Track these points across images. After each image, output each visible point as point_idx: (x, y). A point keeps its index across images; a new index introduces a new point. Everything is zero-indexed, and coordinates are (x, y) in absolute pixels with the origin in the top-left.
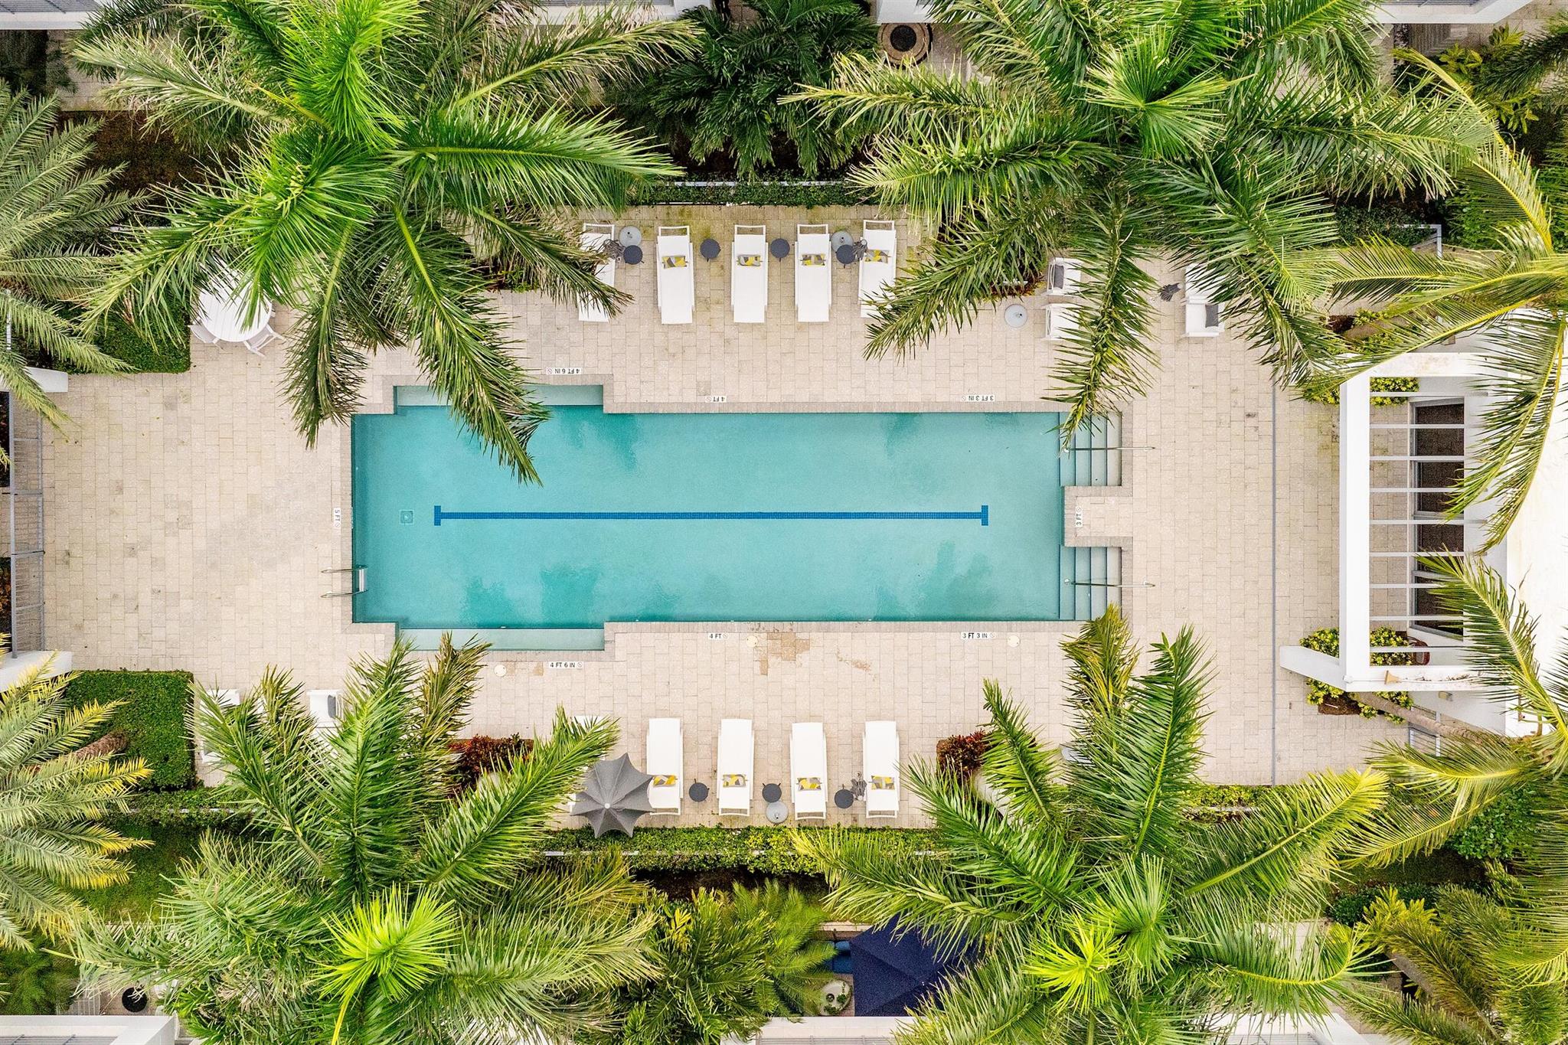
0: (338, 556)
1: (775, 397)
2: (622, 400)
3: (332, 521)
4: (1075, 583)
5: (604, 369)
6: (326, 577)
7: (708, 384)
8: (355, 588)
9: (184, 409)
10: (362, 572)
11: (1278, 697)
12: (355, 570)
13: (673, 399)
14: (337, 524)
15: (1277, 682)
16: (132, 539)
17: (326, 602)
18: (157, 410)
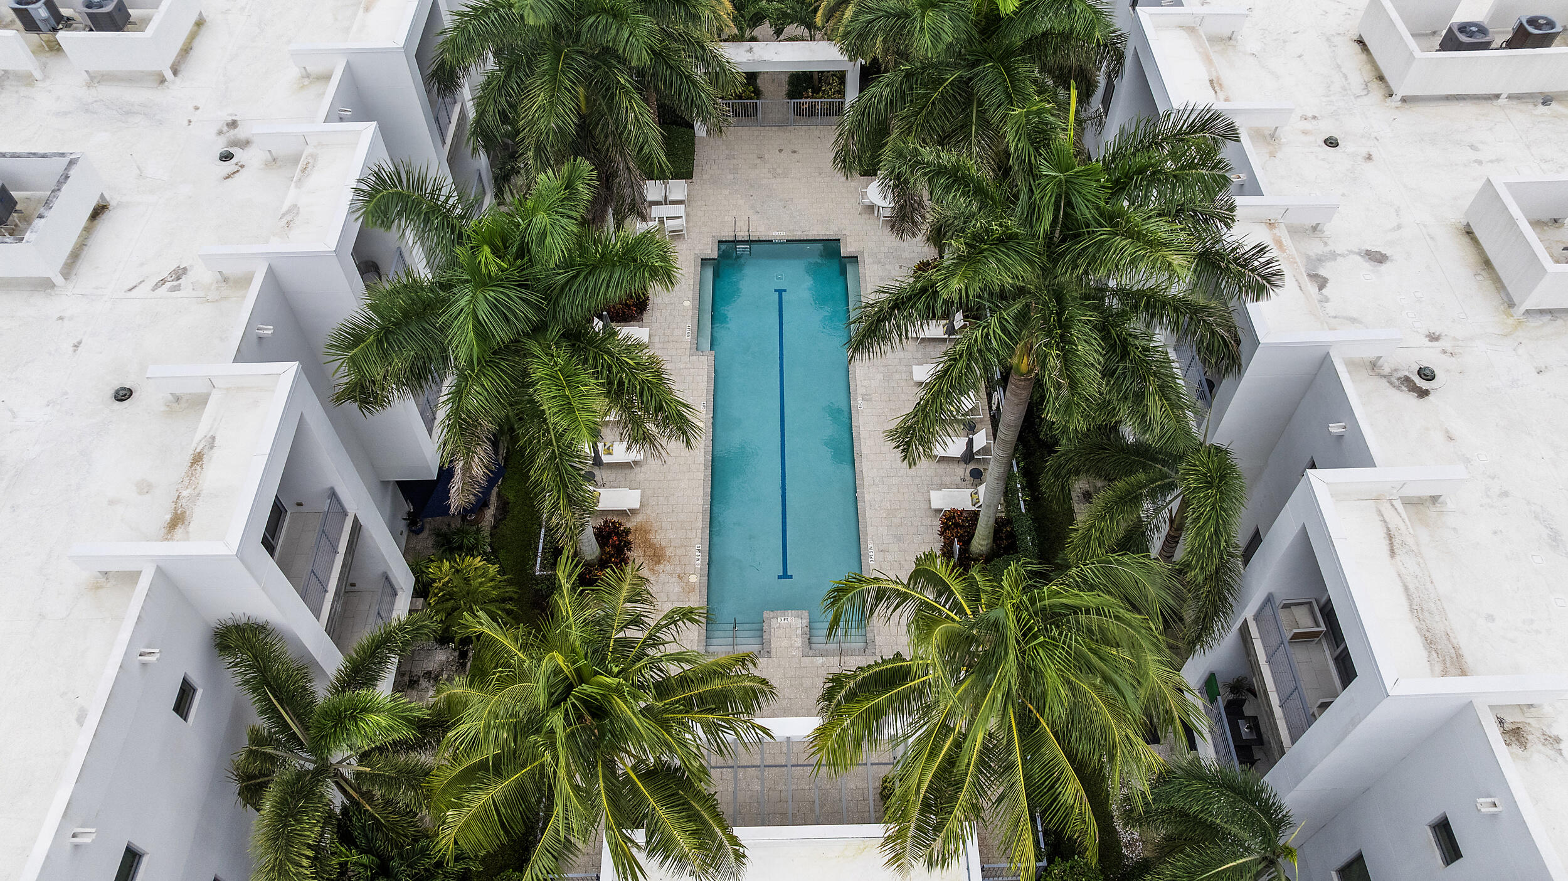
0: (756, 233)
1: (863, 435)
7: (870, 400)
8: (738, 242)
12: (749, 242)
13: (858, 382)
14: (776, 234)
16: (767, 156)
17: (731, 230)
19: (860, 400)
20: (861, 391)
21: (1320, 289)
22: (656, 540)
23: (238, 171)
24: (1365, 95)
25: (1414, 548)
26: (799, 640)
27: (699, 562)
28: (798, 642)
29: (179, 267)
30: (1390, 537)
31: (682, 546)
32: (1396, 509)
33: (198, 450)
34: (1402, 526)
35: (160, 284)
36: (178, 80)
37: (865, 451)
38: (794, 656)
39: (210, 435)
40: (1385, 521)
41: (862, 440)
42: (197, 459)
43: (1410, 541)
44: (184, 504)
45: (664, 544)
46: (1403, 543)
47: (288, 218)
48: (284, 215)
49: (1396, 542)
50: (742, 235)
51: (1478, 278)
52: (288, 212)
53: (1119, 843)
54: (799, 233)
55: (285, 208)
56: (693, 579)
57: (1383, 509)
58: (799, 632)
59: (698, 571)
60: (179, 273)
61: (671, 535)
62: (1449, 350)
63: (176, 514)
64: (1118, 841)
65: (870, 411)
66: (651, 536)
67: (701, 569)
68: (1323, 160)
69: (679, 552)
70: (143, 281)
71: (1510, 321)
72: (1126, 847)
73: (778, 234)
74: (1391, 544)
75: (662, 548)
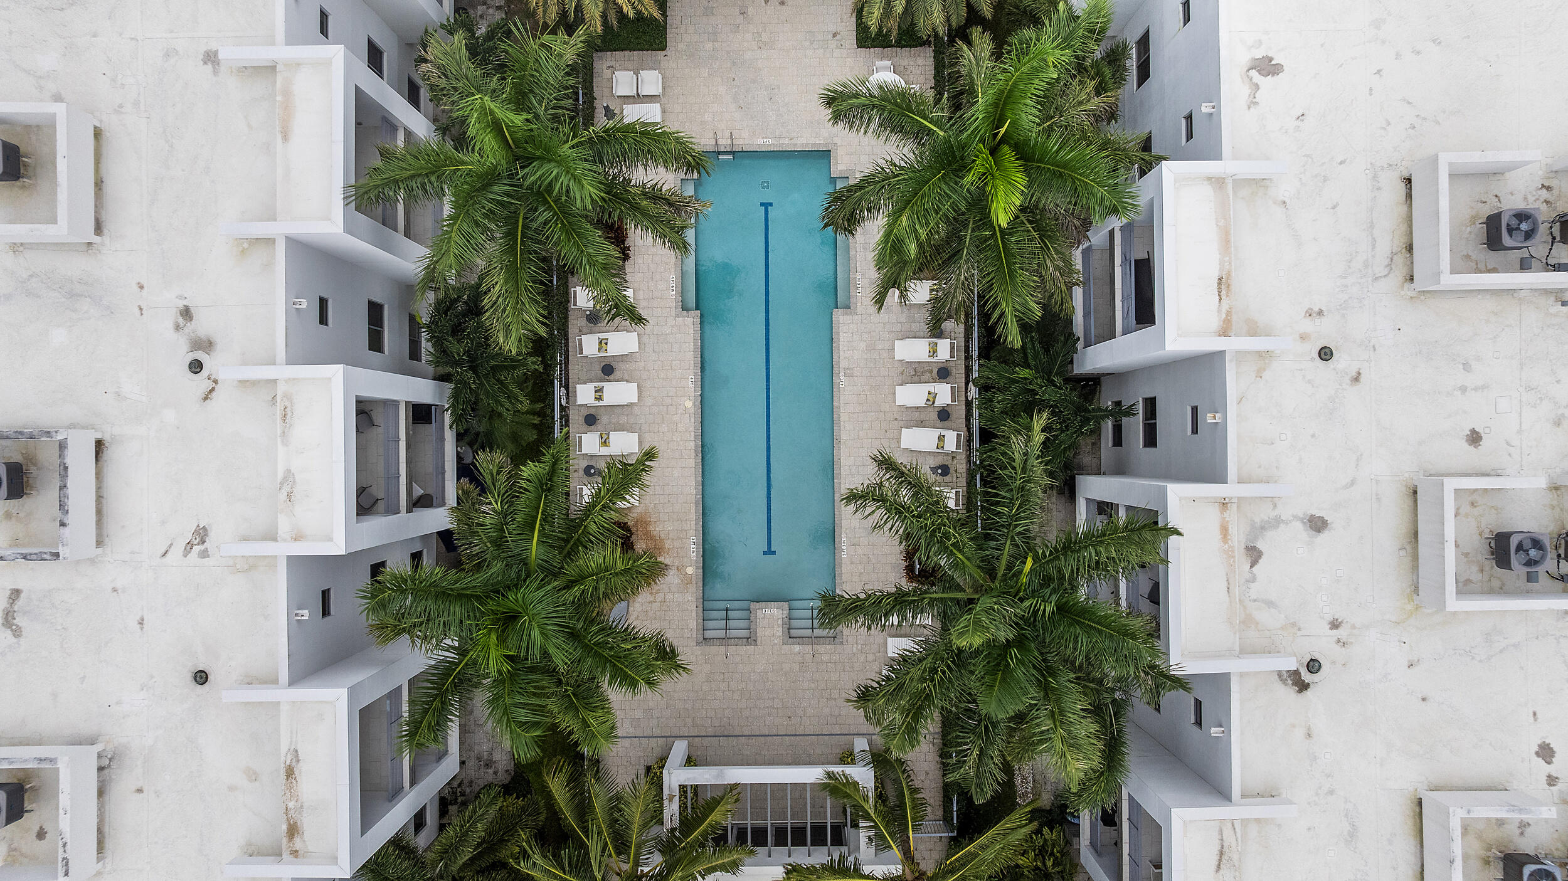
0: (740, 142)
1: (843, 417)
2: (841, 321)
3: (763, 138)
4: (727, 610)
5: (860, 309)
6: (727, 134)
7: (851, 376)
8: (719, 153)
9: (833, 44)
10: (731, 157)
11: (655, 739)
12: (733, 153)
13: (841, 353)
14: (761, 141)
15: (664, 739)
16: (751, 11)
17: (712, 135)
18: (833, 28)
19: (842, 374)
20: (843, 364)
21: (1251, 567)
22: (655, 533)
23: (213, 389)
24: (1385, 276)
25: (1236, 864)
26: (780, 629)
27: (694, 554)
28: (779, 632)
29: (198, 526)
30: (1221, 854)
31: (679, 538)
32: (1234, 829)
33: (288, 763)
34: (1234, 844)
35: (188, 548)
36: (106, 239)
37: (844, 437)
38: (776, 644)
39: (292, 749)
40: (1222, 840)
41: (842, 423)
42: (290, 772)
43: (1235, 857)
44: (294, 816)
45: (663, 536)
46: (1230, 859)
47: (286, 489)
48: (282, 484)
49: (1225, 857)
50: (724, 143)
51: (1403, 553)
52: (285, 479)
53: (1015, 794)
54: (786, 141)
55: (280, 476)
56: (690, 570)
57: (1224, 829)
58: (780, 622)
59: (693, 564)
60: (202, 534)
61: (669, 526)
62: (1344, 639)
63: (290, 824)
64: (1015, 793)
65: (851, 388)
66: (651, 528)
67: (696, 561)
68: (1309, 382)
69: (677, 544)
70: (172, 544)
71: (1409, 607)
72: (1020, 797)
73: (761, 142)
74: (1220, 860)
75: (662, 540)
